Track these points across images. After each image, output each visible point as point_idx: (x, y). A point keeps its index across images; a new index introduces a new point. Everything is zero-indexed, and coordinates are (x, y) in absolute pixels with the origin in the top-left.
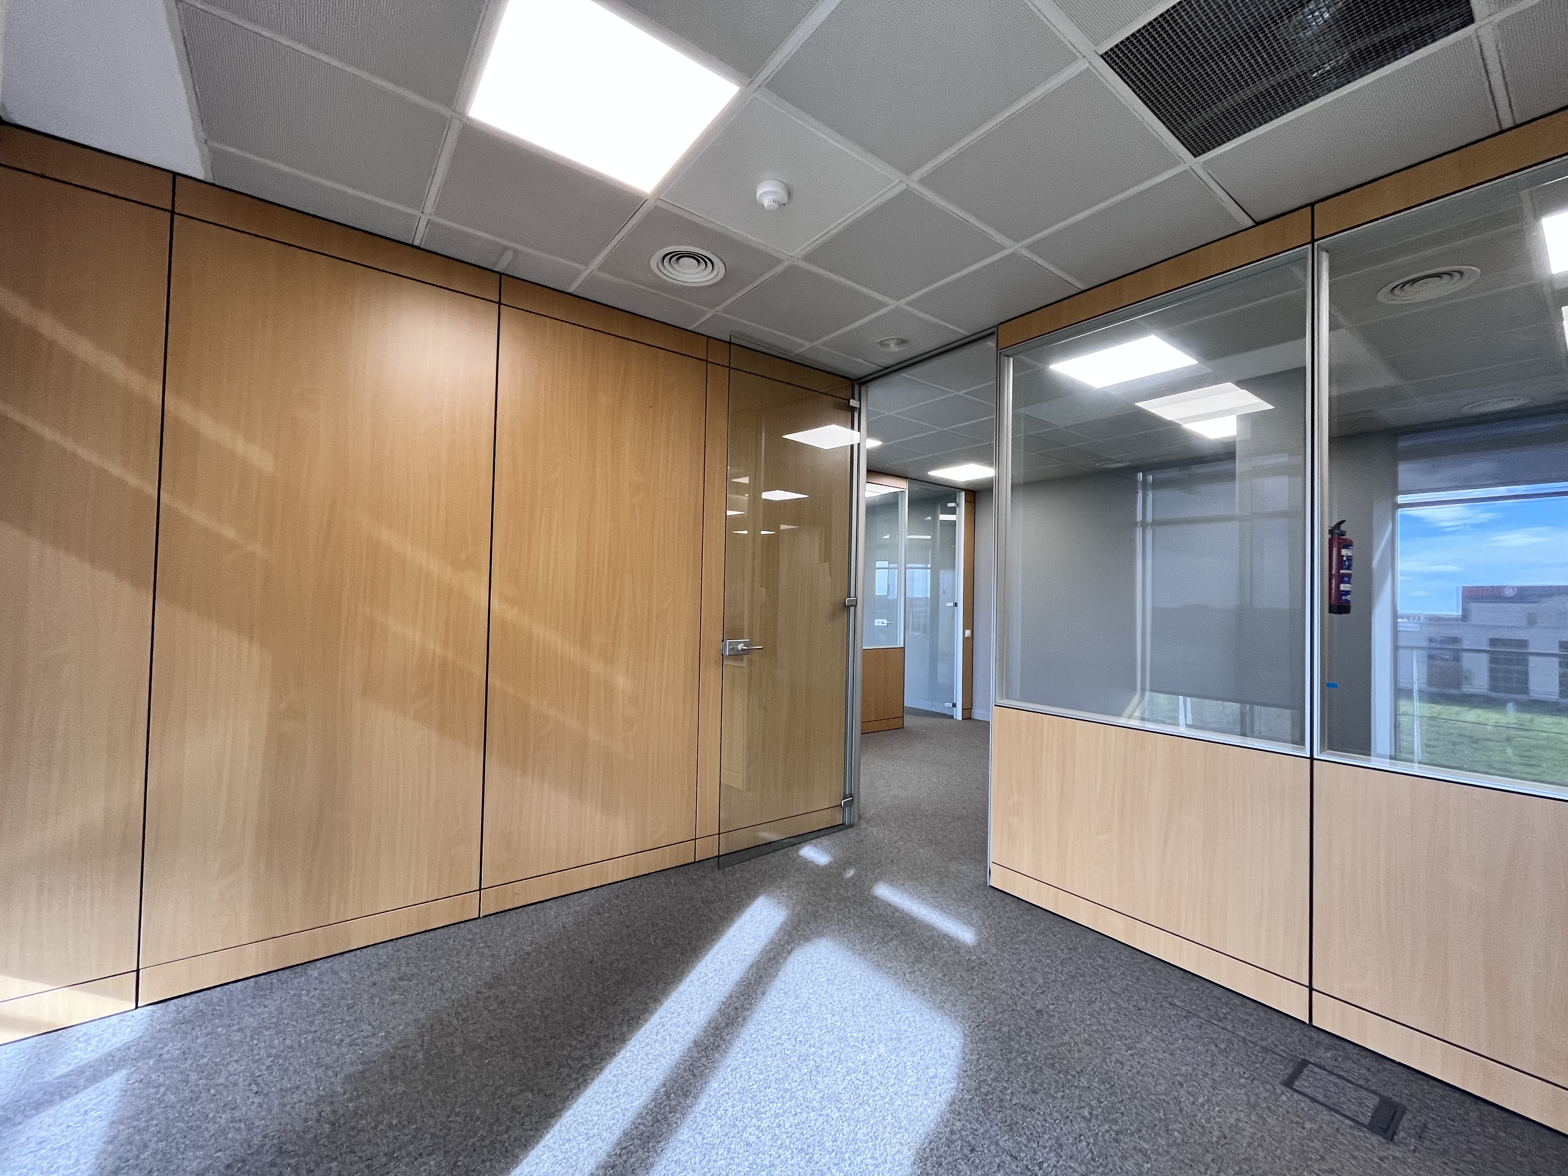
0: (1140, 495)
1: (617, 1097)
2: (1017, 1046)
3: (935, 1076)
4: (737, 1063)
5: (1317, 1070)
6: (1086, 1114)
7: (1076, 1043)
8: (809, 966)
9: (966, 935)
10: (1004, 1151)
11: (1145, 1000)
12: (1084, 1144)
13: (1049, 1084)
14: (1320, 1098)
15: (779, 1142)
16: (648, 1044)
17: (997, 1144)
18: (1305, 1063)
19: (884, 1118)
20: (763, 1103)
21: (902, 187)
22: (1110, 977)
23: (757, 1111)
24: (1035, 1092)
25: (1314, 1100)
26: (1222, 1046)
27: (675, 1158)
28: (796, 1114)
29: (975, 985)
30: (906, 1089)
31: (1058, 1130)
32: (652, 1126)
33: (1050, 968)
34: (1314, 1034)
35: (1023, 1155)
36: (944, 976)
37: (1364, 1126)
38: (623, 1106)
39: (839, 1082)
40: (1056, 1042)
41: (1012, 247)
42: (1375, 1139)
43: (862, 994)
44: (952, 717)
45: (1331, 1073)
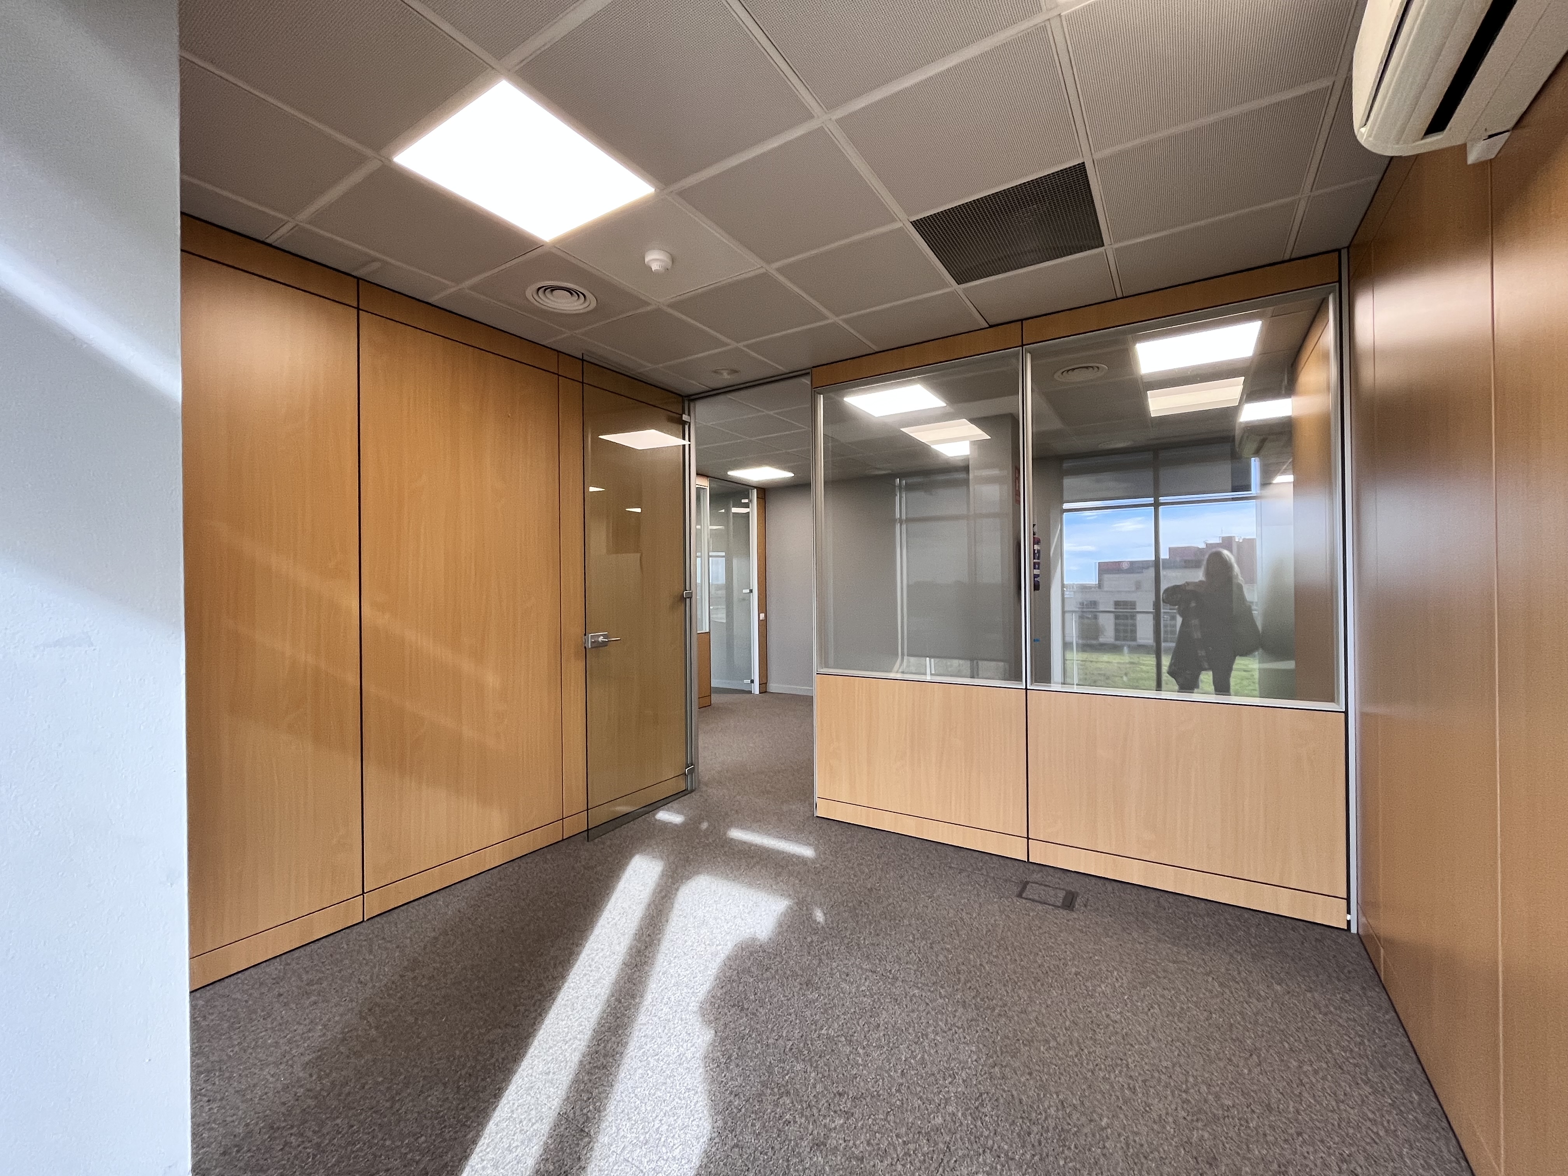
0: (898, 498)
1: (577, 1012)
2: (861, 913)
3: (812, 942)
4: (665, 969)
5: (1033, 885)
6: (911, 938)
7: (898, 902)
8: (697, 895)
9: (807, 852)
10: (866, 970)
11: (934, 868)
12: (913, 954)
13: (886, 928)
14: (1036, 898)
15: (716, 1005)
16: (585, 975)
17: (862, 968)
18: (1027, 883)
19: (785, 973)
20: (695, 987)
21: (762, 271)
22: (910, 859)
23: (693, 992)
24: (878, 935)
25: (1033, 900)
26: (982, 884)
27: (643, 1035)
28: (722, 987)
29: (823, 882)
30: (795, 953)
31: (897, 951)
32: (616, 1021)
33: (871, 861)
34: (1031, 867)
35: (878, 969)
36: (800, 881)
37: (1059, 907)
38: (584, 1016)
39: (747, 961)
40: (885, 904)
41: (832, 319)
42: (1065, 912)
43: (744, 906)
44: (750, 692)
45: (1041, 884)
